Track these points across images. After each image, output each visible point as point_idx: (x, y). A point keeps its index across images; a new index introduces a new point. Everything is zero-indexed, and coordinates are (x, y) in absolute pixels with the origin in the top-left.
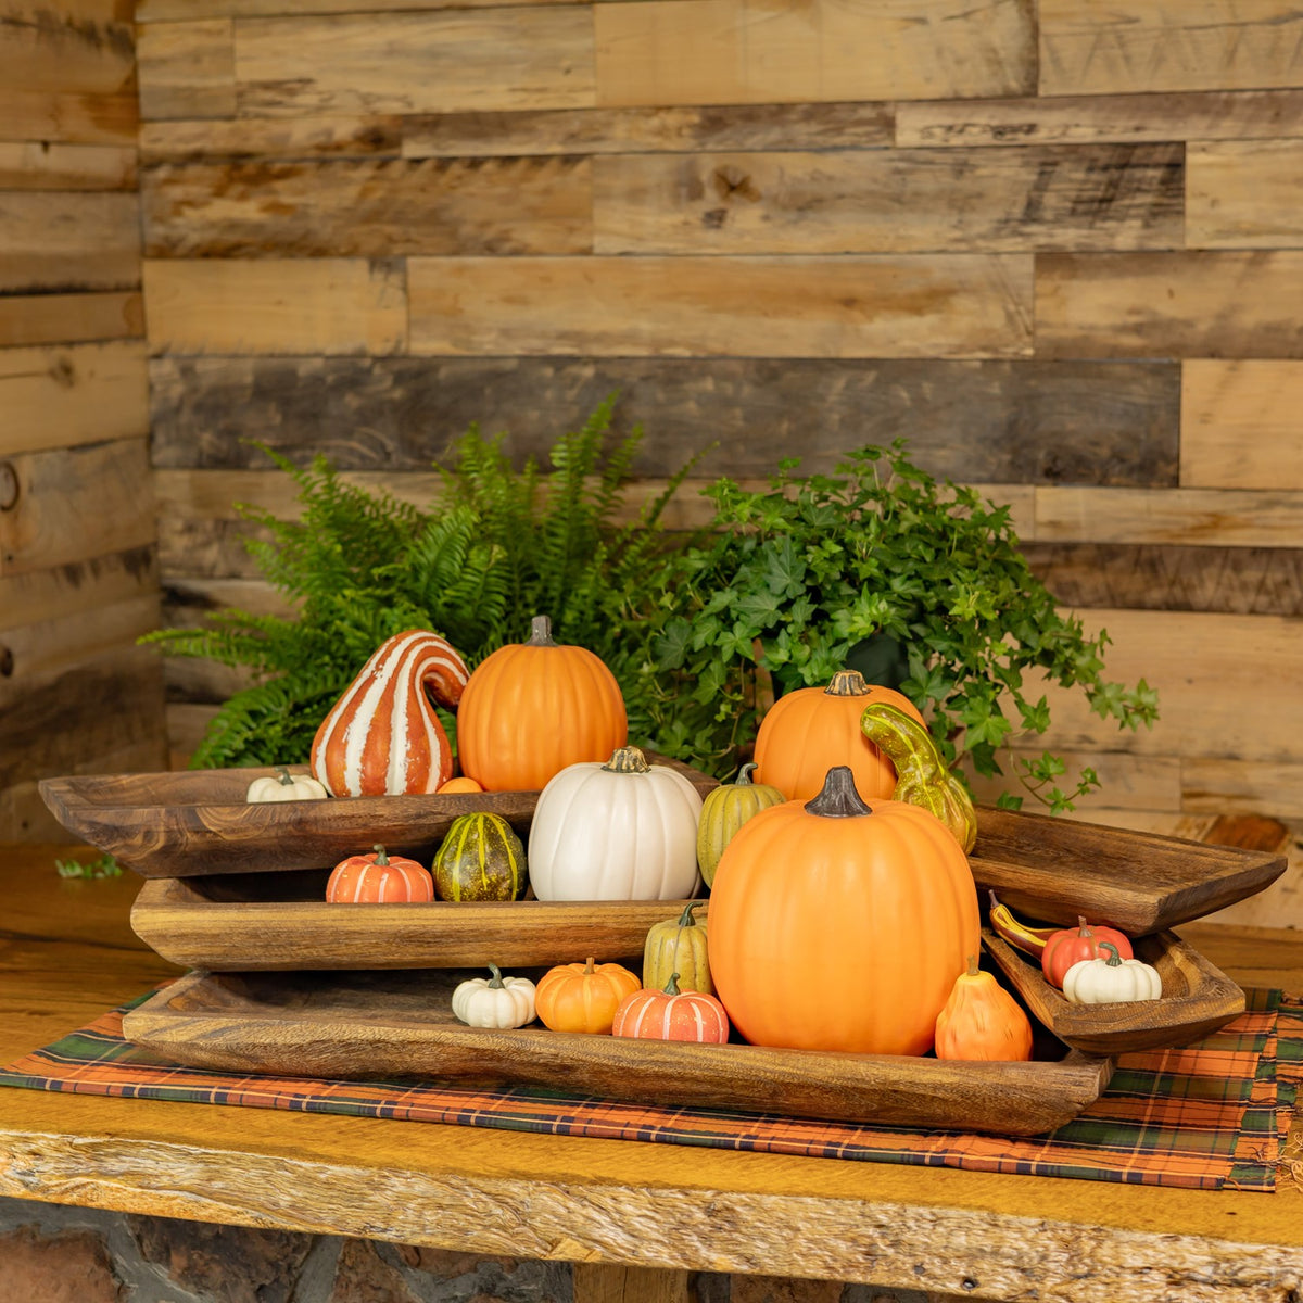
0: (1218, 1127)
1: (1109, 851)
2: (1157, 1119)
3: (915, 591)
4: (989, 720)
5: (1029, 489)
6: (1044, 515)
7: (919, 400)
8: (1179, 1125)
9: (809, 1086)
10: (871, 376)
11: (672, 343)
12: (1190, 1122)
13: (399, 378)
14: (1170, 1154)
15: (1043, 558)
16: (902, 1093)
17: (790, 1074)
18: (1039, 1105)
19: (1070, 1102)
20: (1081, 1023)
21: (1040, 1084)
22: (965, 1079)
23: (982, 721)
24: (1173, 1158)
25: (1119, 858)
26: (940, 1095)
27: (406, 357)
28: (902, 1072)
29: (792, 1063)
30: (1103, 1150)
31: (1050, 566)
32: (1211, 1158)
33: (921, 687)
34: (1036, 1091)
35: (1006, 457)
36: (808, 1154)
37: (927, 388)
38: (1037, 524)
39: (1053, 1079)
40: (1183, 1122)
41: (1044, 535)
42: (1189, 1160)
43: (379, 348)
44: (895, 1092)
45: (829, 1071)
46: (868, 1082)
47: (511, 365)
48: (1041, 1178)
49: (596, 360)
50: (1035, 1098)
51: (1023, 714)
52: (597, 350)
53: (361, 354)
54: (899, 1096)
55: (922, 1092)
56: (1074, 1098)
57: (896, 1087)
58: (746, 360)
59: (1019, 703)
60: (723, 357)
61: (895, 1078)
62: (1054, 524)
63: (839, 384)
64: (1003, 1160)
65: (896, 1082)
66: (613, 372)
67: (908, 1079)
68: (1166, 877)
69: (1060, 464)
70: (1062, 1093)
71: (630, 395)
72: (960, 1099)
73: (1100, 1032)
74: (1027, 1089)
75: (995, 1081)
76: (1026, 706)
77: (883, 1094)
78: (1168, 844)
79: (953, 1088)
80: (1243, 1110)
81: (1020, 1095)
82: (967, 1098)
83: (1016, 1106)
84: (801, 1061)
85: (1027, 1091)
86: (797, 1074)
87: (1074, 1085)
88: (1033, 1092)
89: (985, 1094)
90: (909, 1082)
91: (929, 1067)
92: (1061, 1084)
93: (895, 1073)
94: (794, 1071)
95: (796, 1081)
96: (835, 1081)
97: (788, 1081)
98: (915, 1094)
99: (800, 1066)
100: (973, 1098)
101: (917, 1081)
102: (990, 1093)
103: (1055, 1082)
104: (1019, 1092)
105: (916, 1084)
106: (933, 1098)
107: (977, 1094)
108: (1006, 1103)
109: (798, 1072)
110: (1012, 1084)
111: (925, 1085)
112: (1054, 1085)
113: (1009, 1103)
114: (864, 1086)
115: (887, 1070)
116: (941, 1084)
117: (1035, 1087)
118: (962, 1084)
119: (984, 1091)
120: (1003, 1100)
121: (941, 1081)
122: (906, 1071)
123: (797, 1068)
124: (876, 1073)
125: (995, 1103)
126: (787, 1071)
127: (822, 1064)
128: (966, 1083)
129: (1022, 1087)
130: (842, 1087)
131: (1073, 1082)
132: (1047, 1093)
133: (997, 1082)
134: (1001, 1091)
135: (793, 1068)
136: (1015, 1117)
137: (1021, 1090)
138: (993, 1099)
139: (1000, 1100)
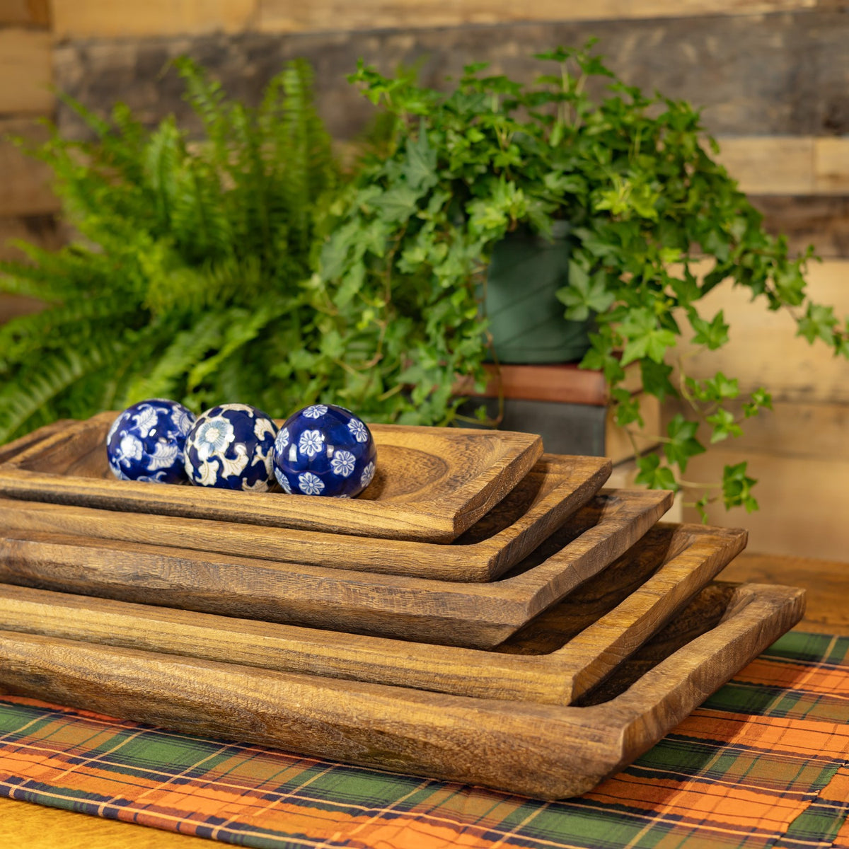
3: (571, 188)
4: (654, 334)
5: (808, 142)
6: (824, 166)
7: (705, 57)
9: (285, 719)
10: (658, 35)
11: (480, 10)
13: (252, 55)
15: (821, 210)
16: (389, 735)
17: (264, 702)
18: (552, 764)
19: (587, 762)
21: (551, 736)
22: (461, 723)
23: (645, 334)
26: (432, 741)
27: (257, 35)
28: (388, 709)
31: (827, 219)
33: (580, 296)
34: (546, 745)
35: (787, 110)
37: (712, 44)
38: (816, 178)
39: (567, 730)
41: (824, 187)
43: (233, 28)
44: (382, 733)
45: (307, 702)
46: (351, 719)
47: (341, 39)
49: (414, 31)
50: (544, 753)
51: (696, 328)
52: (416, 21)
53: (218, 34)
55: (411, 735)
56: (592, 758)
57: (382, 728)
58: (545, 24)
59: (693, 316)
60: (525, 21)
61: (380, 716)
62: (834, 177)
63: (629, 43)
65: (381, 722)
66: (429, 41)
67: (395, 718)
69: (840, 116)
70: (576, 749)
71: (442, 62)
72: (457, 749)
74: (534, 740)
75: (497, 728)
76: (700, 321)
77: (368, 733)
79: (446, 734)
81: (527, 749)
82: (465, 748)
83: (524, 763)
84: (276, 687)
85: (534, 744)
86: (271, 702)
87: (593, 740)
88: (541, 746)
89: (485, 743)
90: (396, 722)
91: (419, 705)
92: (577, 738)
93: (379, 708)
94: (268, 699)
95: (271, 711)
96: (313, 714)
97: (262, 711)
98: (404, 738)
99: (275, 692)
100: (472, 748)
101: (405, 722)
102: (491, 743)
103: (568, 735)
104: (524, 744)
105: (403, 725)
106: (425, 744)
107: (476, 743)
108: (512, 757)
109: (273, 700)
110: (517, 734)
111: (415, 727)
112: (567, 738)
113: (516, 758)
114: (347, 723)
115: (371, 706)
116: (432, 728)
117: (544, 740)
118: (456, 729)
119: (483, 740)
120: (508, 753)
121: (432, 723)
122: (393, 708)
123: (272, 695)
124: (359, 707)
125: (499, 757)
126: (261, 698)
127: (299, 692)
128: (461, 728)
129: (528, 739)
130: (322, 722)
131: (590, 735)
132: (558, 748)
133: (499, 729)
134: (504, 742)
135: (267, 695)
136: (526, 775)
137: (528, 742)
138: (495, 751)
139: (504, 752)
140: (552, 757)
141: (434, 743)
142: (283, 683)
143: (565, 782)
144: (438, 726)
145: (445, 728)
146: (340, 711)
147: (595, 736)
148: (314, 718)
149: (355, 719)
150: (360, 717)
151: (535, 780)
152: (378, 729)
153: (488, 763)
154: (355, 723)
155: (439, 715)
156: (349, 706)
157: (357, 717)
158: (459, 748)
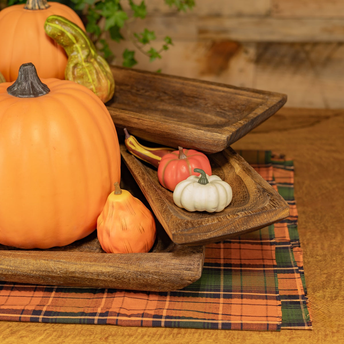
0: (264, 266)
1: (187, 92)
2: (229, 262)
4: (116, 13)
8: (241, 265)
9: (19, 275)
12: (247, 262)
14: (242, 297)
16: (77, 277)
17: (6, 269)
18: (164, 281)
19: (183, 280)
20: (191, 235)
21: (164, 270)
22: (117, 269)
23: (113, 14)
24: (245, 301)
25: (193, 97)
26: (101, 278)
28: (77, 266)
29: (6, 263)
30: (202, 296)
32: (266, 298)
34: (162, 274)
36: (20, 320)
39: (173, 267)
40: (243, 262)
42: (254, 301)
44: (73, 277)
45: (31, 267)
46: (56, 273)
48: (168, 329)
50: (161, 278)
54: (75, 279)
55: (90, 277)
56: (187, 278)
57: (74, 275)
61: (73, 270)
64: (144, 319)
65: (73, 272)
67: (81, 270)
68: (220, 108)
70: (178, 275)
72: (114, 280)
73: (201, 239)
74: (156, 273)
75: (136, 269)
77: (66, 278)
78: (220, 88)
79: (109, 275)
80: (273, 247)
81: (152, 277)
82: (119, 279)
83: (150, 282)
84: (12, 262)
85: (156, 275)
86: (10, 269)
87: (186, 270)
88: (160, 275)
89: (130, 277)
90: (82, 272)
91: (94, 263)
92: (178, 270)
93: (72, 266)
94: (8, 268)
95: (10, 273)
96: (35, 272)
97: (5, 273)
98: (86, 278)
99: (12, 264)
100: (123, 279)
101: (87, 271)
102: (133, 276)
103: (174, 269)
104: (151, 275)
105: (86, 273)
106: (97, 280)
107: (125, 277)
108: (144, 281)
109: (11, 268)
110: (147, 271)
111: (92, 273)
112: (173, 271)
113: (145, 281)
114: (54, 275)
115: (67, 265)
116: (102, 273)
117: (161, 272)
118: (115, 272)
119: (129, 276)
120: (142, 279)
121: (101, 271)
122: (79, 266)
123: (10, 266)
124: (60, 267)
125: (137, 281)
126: (4, 268)
127: (26, 263)
128: (117, 271)
129: (153, 273)
130: (40, 275)
131: (185, 268)
132: (169, 275)
133: (138, 270)
134: (140, 275)
135: (7, 266)
136: (149, 286)
137: (153, 274)
138: (135, 279)
139: (139, 279)
140: (165, 279)
141: (102, 279)
142: (16, 259)
143: (169, 287)
144: (105, 272)
145: (109, 272)
146: (50, 270)
147: (187, 268)
148: (35, 274)
149: (59, 273)
150: (61, 272)
151: (153, 288)
152: (72, 276)
153: (130, 284)
154: (59, 274)
155: (105, 266)
156: (55, 267)
157: (59, 272)
158: (115, 280)
